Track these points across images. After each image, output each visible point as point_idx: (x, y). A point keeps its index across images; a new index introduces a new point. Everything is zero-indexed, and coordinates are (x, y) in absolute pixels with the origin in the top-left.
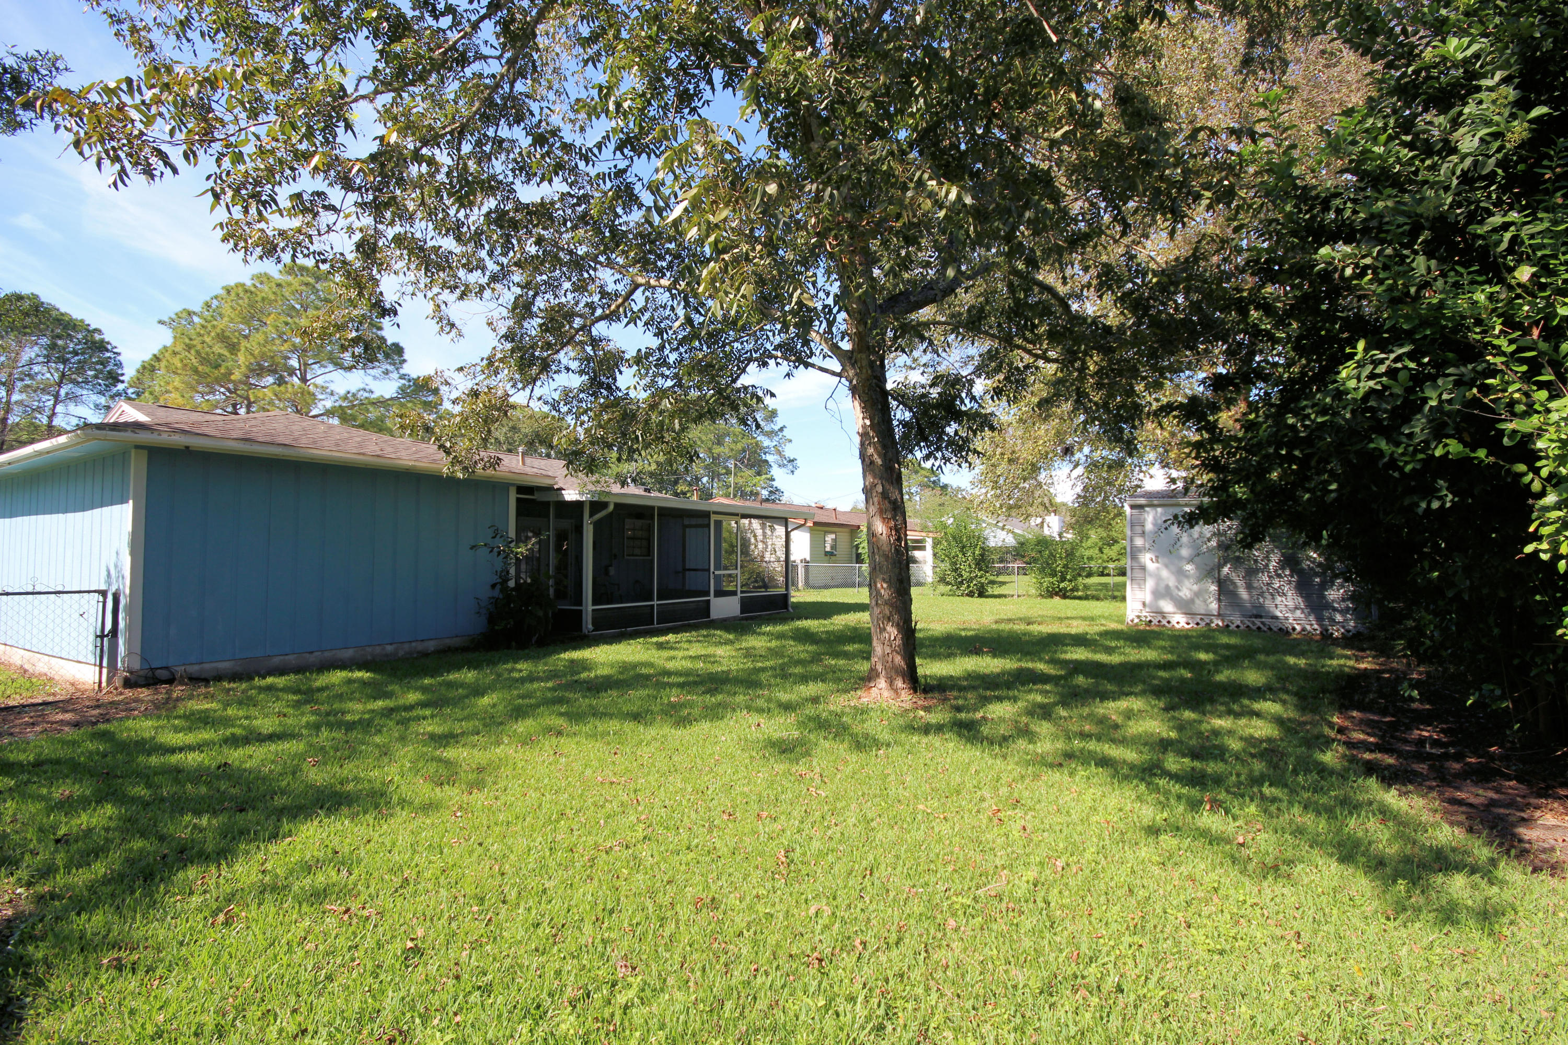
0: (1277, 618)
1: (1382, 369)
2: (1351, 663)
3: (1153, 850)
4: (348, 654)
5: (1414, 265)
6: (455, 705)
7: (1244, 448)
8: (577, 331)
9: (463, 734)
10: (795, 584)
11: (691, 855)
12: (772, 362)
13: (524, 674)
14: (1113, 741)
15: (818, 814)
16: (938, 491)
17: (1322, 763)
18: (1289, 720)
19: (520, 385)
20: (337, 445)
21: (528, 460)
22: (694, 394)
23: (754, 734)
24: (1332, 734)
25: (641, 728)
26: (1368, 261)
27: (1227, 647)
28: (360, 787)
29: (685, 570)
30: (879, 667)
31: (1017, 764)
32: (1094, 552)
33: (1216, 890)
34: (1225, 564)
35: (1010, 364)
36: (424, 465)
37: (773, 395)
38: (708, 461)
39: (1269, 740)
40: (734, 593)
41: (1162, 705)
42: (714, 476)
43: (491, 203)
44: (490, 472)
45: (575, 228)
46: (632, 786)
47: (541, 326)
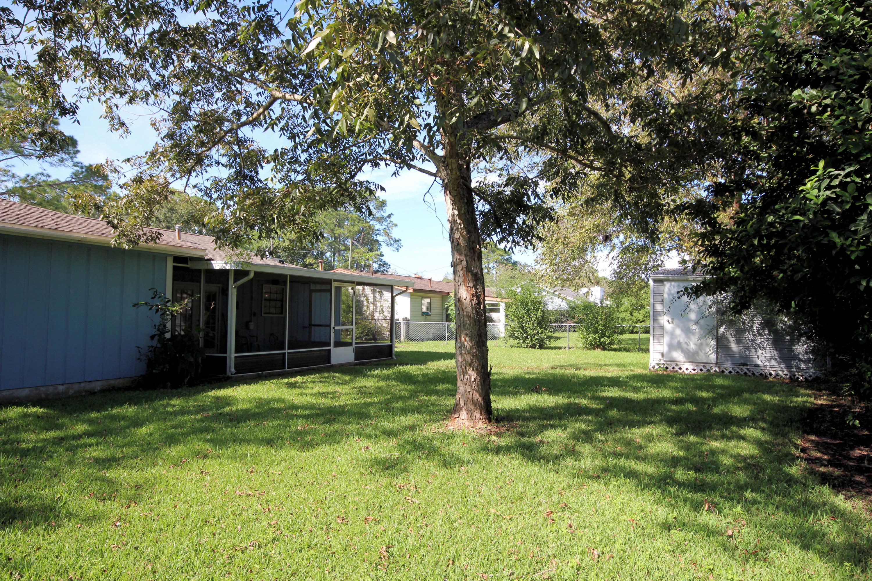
0: (758, 366)
1: (836, 182)
2: (812, 400)
3: (666, 541)
4: (25, 392)
5: (861, 105)
6: (117, 434)
7: (736, 239)
8: (226, 133)
9: (124, 457)
10: (398, 337)
11: (312, 552)
12: (382, 163)
13: (177, 408)
14: (638, 458)
15: (413, 517)
16: (510, 266)
17: (788, 475)
18: (766, 442)
19: (178, 175)
20: (17, 219)
21: (184, 236)
22: (320, 186)
23: (364, 454)
24: (797, 453)
25: (273, 451)
26: (828, 101)
27: (722, 387)
28: (32, 503)
29: (311, 325)
30: (462, 403)
31: (566, 476)
32: (626, 315)
33: (711, 571)
34: (721, 325)
35: (566, 170)
36: (94, 237)
37: (383, 189)
38: (331, 240)
39: (752, 457)
40: (350, 344)
41: (674, 431)
42: (335, 251)
43: (156, 25)
44: (151, 244)
45: (224, 50)
46: (265, 497)
47: (195, 127)
